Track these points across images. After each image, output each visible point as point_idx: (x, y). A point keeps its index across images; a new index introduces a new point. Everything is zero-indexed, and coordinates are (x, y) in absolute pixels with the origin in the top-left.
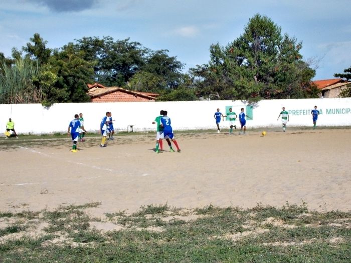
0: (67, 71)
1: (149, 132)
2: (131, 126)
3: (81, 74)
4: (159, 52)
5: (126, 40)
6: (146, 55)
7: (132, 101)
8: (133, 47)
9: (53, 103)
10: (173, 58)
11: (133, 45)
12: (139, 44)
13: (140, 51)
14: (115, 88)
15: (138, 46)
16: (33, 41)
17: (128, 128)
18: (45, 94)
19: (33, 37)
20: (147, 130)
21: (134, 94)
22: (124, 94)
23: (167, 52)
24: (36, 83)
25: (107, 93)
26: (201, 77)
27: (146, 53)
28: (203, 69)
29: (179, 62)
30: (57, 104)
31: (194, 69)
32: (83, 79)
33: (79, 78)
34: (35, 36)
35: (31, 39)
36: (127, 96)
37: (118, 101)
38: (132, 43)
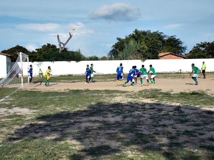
0: (150, 45)
1: (189, 73)
2: (181, 70)
3: (156, 47)
4: (172, 37)
5: (157, 32)
6: (165, 38)
7: (176, 59)
8: (160, 35)
9: (146, 59)
10: (178, 39)
11: (160, 34)
12: (162, 33)
13: (162, 36)
14: (169, 53)
15: (162, 34)
16: (135, 32)
17: (179, 70)
18: (142, 56)
19: (135, 31)
20: (188, 72)
21: (177, 56)
22: (172, 55)
23: (175, 37)
24: (139, 51)
25: (165, 55)
26: (202, 48)
27: (166, 37)
28: (204, 44)
29: (181, 41)
30: (148, 60)
31: (198, 44)
32: (157, 49)
33: (155, 48)
34: (135, 30)
35: (134, 31)
36: (174, 56)
37: (170, 59)
38: (159, 33)
